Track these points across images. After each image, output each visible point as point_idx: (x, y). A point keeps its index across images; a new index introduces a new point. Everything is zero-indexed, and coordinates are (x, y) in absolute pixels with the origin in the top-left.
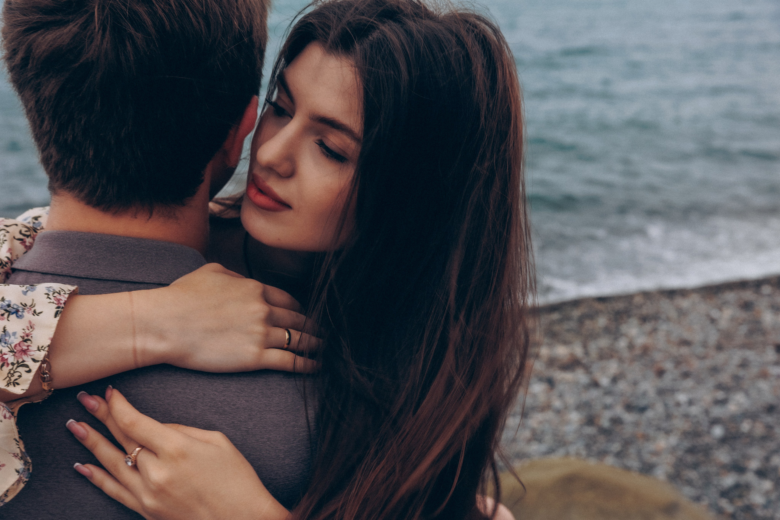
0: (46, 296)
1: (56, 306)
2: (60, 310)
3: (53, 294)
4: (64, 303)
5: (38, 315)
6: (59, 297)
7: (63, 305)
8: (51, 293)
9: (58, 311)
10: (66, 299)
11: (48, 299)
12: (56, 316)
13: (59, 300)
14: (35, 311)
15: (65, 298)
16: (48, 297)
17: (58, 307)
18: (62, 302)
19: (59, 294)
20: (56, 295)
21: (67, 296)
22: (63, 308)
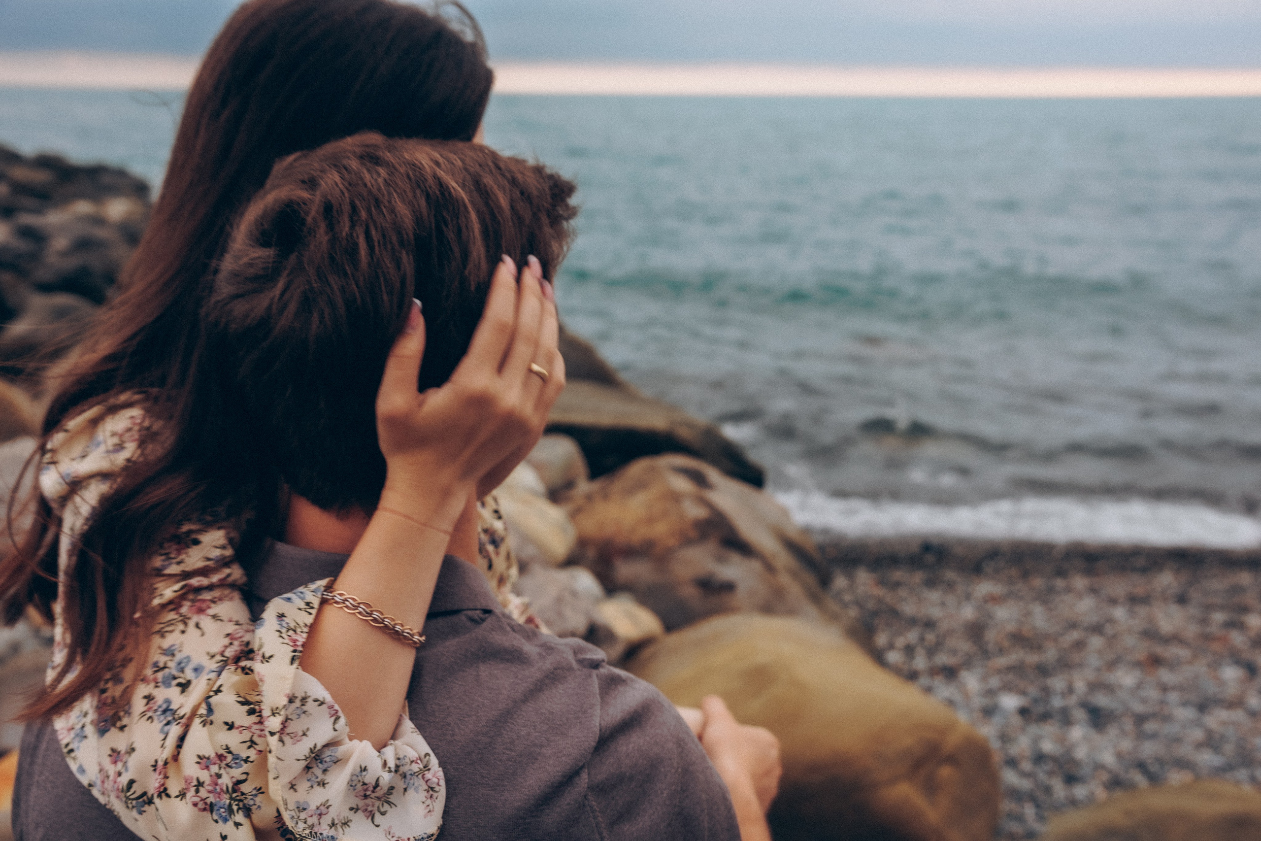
0: (278, 633)
1: (292, 649)
2: (296, 654)
3: (288, 631)
4: (303, 646)
5: (268, 662)
6: (294, 637)
7: (300, 649)
8: (284, 630)
9: (294, 656)
10: (304, 640)
11: (280, 639)
12: (292, 663)
13: (295, 641)
14: (263, 656)
15: (302, 638)
16: (281, 636)
17: (295, 651)
18: (299, 643)
19: (295, 631)
20: (291, 633)
21: (305, 635)
22: (301, 652)
